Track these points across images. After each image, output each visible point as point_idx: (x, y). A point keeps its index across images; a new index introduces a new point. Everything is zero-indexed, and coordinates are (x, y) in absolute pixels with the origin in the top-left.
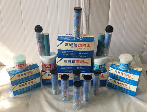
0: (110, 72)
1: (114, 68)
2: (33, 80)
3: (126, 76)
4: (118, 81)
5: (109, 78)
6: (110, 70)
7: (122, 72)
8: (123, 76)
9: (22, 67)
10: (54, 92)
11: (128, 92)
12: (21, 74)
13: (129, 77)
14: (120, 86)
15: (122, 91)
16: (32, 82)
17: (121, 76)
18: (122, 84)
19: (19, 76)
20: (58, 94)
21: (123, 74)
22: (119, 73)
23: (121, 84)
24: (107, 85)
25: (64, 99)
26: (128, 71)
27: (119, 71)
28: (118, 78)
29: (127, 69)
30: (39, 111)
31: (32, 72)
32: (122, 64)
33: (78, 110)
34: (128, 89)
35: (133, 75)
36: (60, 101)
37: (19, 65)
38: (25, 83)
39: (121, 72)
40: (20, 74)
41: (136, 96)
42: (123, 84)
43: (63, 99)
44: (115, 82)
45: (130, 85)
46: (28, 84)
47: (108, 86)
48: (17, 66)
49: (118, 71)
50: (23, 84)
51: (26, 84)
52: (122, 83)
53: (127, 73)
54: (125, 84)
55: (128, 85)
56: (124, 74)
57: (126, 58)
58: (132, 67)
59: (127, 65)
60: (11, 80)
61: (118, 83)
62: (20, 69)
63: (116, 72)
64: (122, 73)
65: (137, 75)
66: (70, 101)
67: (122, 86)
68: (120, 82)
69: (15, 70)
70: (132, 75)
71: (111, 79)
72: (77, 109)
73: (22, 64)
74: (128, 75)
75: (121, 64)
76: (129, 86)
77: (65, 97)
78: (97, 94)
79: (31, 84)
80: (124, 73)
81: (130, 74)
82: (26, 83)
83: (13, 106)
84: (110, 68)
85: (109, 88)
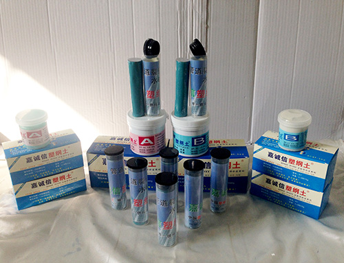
0: (255, 156)
1: (265, 146)
2: (66, 174)
3: (295, 165)
4: (276, 180)
5: (255, 173)
6: (256, 152)
7: (285, 155)
8: (287, 166)
9: (37, 138)
10: (114, 202)
11: (301, 208)
12: (36, 155)
13: (302, 168)
14: (281, 192)
15: (286, 207)
16: (63, 178)
17: (283, 166)
18: (285, 188)
19: (29, 160)
20: (126, 208)
21: (288, 161)
22: (278, 157)
23: (282, 186)
24: (248, 192)
25: (136, 221)
26: (301, 153)
27: (278, 154)
28: (275, 172)
29: (297, 147)
30: (73, 245)
31: (62, 152)
32: (285, 134)
33: (168, 246)
34: (301, 199)
35: (312, 164)
36: (128, 224)
37: (29, 134)
38: (44, 180)
39: (282, 155)
40: (32, 156)
41: (320, 220)
42: (287, 187)
43: (134, 219)
44: (268, 181)
45: (306, 190)
46: (52, 181)
47: (251, 193)
48: (26, 135)
49: (275, 153)
50: (40, 181)
51: (48, 182)
52: (286, 184)
53: (296, 159)
54: (293, 186)
55: (301, 189)
56: (290, 160)
57: (294, 119)
58: (311, 144)
59: (297, 137)
60: (10, 169)
61: (275, 184)
62: (34, 143)
63: (270, 155)
64: (284, 159)
65: (323, 162)
66: (152, 226)
67: (286, 193)
68: (280, 181)
69: (22, 147)
70: (309, 162)
71: (258, 176)
72: (165, 245)
73: (38, 130)
74: (300, 163)
75: (283, 136)
76: (303, 192)
77: (138, 215)
78: (221, 211)
79: (61, 183)
80: (289, 157)
81: (305, 161)
82: (47, 178)
83: (12, 231)
84: (257, 147)
85: (254, 200)
